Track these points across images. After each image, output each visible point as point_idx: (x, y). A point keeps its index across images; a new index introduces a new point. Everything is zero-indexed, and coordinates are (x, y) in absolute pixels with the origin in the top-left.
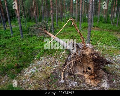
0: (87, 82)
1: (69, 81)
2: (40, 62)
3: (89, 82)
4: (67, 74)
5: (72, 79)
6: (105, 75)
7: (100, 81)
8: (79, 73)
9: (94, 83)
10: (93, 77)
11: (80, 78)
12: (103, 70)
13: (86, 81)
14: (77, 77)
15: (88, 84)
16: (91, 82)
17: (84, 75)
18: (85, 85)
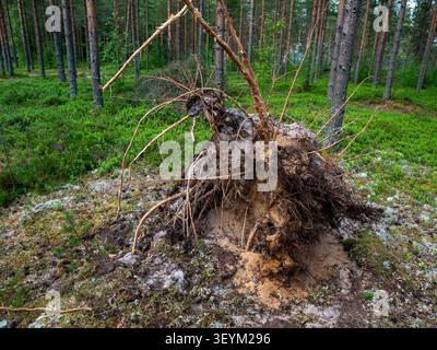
0: (241, 285)
1: (158, 261)
2: (103, 182)
3: (252, 284)
4: (162, 233)
5: (173, 254)
6: (344, 274)
7: (306, 294)
8: (224, 243)
9: (274, 295)
10: (274, 266)
11: (215, 259)
12: (345, 250)
13: (236, 281)
14: (202, 255)
15: (240, 291)
16: (260, 287)
17: (242, 255)
18: (221, 292)
